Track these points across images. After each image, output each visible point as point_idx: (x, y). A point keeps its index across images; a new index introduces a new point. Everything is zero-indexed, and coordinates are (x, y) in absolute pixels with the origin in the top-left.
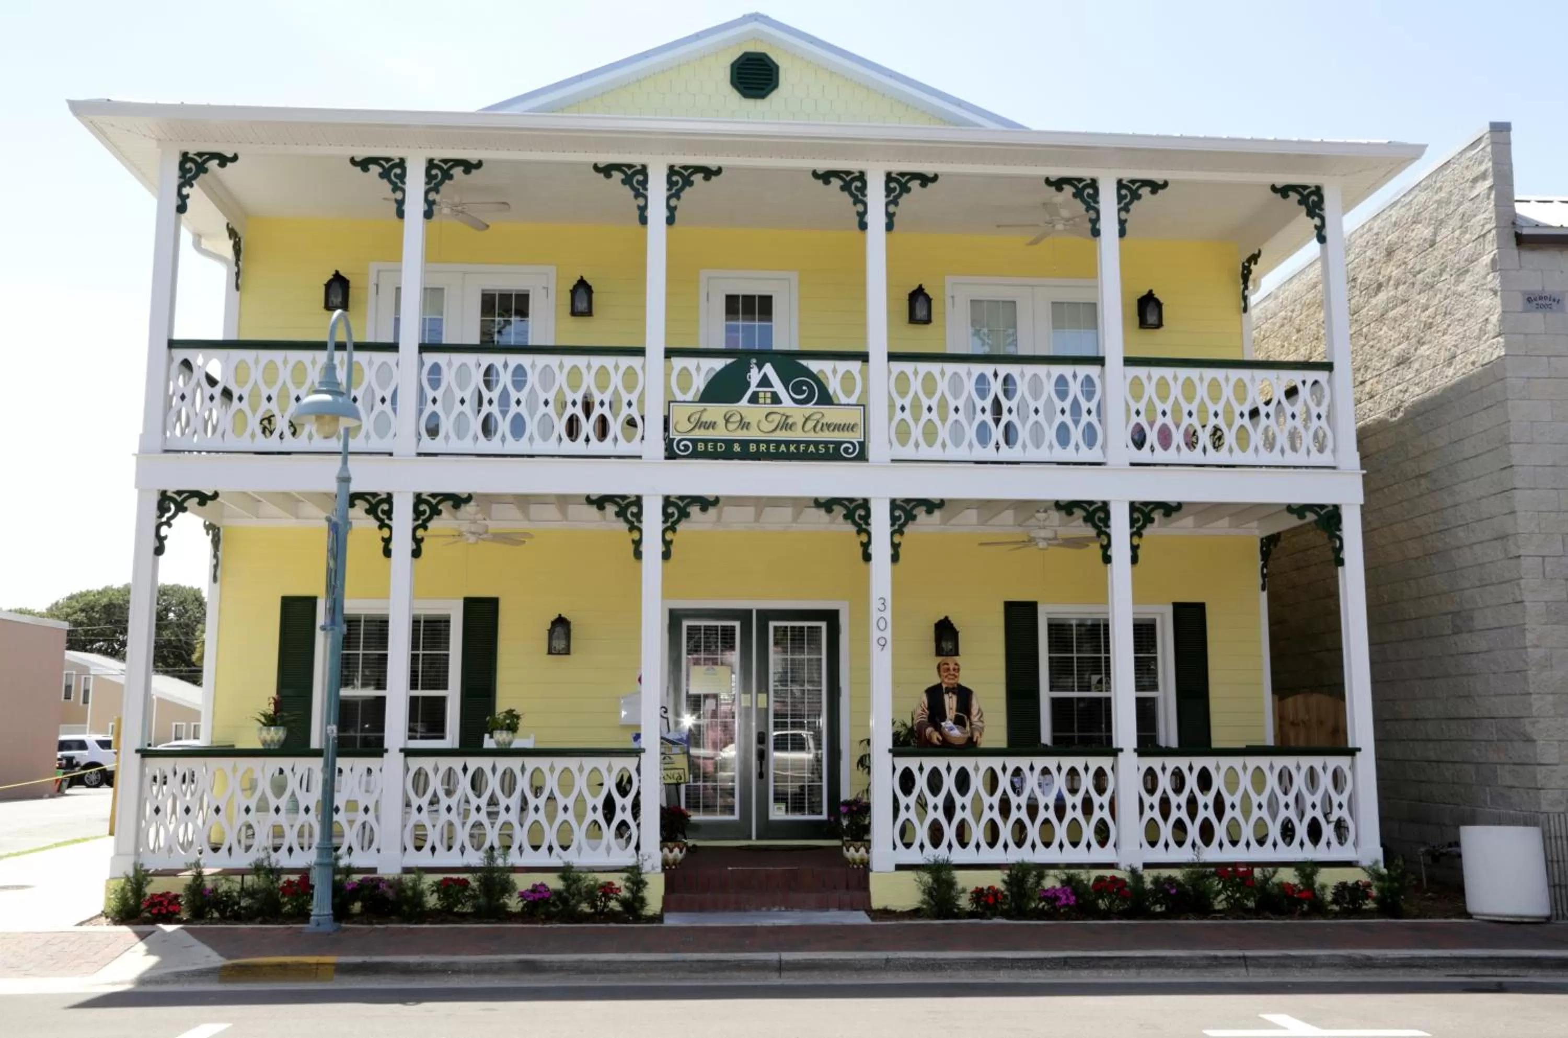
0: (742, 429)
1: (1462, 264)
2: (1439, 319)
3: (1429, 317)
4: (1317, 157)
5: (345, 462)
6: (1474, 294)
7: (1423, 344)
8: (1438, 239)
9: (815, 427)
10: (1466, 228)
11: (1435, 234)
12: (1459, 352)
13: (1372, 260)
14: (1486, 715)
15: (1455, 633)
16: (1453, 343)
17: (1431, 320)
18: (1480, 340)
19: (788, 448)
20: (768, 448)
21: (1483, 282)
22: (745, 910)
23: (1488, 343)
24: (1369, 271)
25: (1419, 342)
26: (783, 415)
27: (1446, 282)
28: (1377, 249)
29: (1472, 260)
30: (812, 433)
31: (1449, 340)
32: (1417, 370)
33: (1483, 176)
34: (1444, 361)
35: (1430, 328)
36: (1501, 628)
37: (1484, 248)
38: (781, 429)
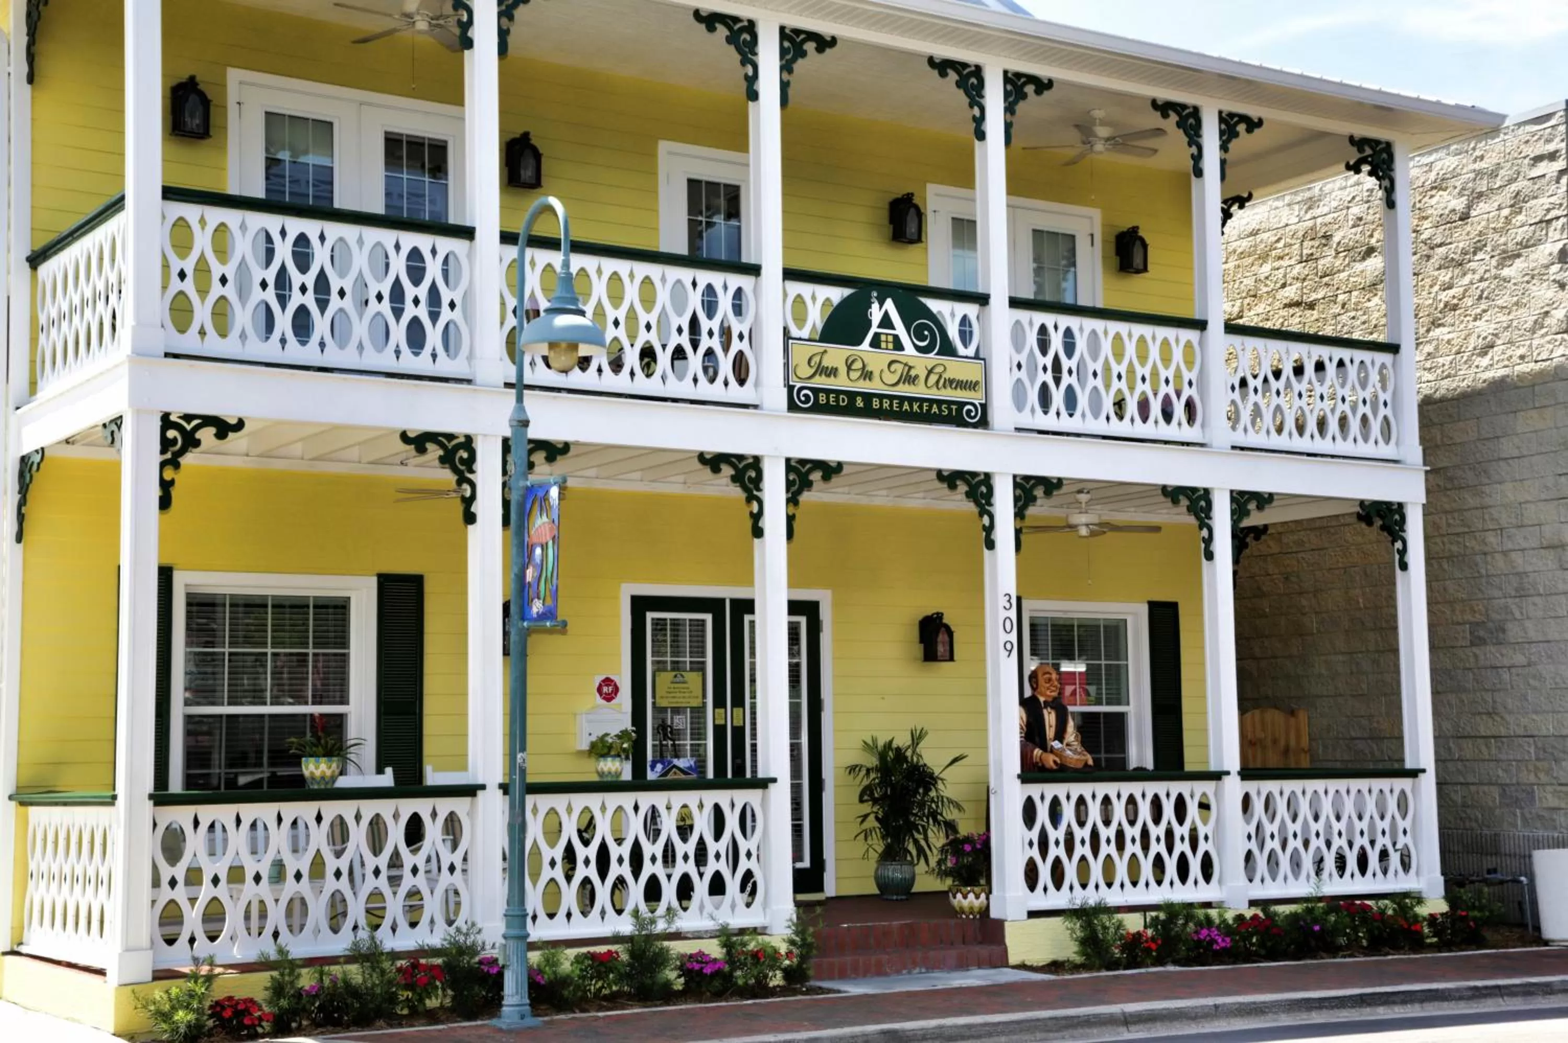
0: (865, 379)
1: (1511, 246)
2: (1469, 302)
3: (1454, 297)
4: (1389, 109)
5: (520, 399)
6: (1528, 282)
7: (1440, 325)
8: (1473, 213)
9: (938, 382)
10: (1521, 208)
11: (1469, 207)
12: (1499, 342)
13: (1360, 219)
14: (1521, 732)
15: (1472, 644)
16: (1491, 331)
17: (1455, 301)
18: (1534, 333)
19: (911, 407)
20: (891, 405)
21: (1543, 271)
22: (886, 974)
23: (1548, 338)
24: (1354, 230)
25: (1433, 323)
26: (906, 365)
27: (1483, 262)
28: (1368, 208)
29: (1526, 245)
30: (934, 390)
31: (1484, 327)
32: (1429, 354)
33: (1552, 156)
34: (1475, 349)
35: (1455, 310)
36: (1548, 642)
37: (1547, 234)
38: (904, 383)
